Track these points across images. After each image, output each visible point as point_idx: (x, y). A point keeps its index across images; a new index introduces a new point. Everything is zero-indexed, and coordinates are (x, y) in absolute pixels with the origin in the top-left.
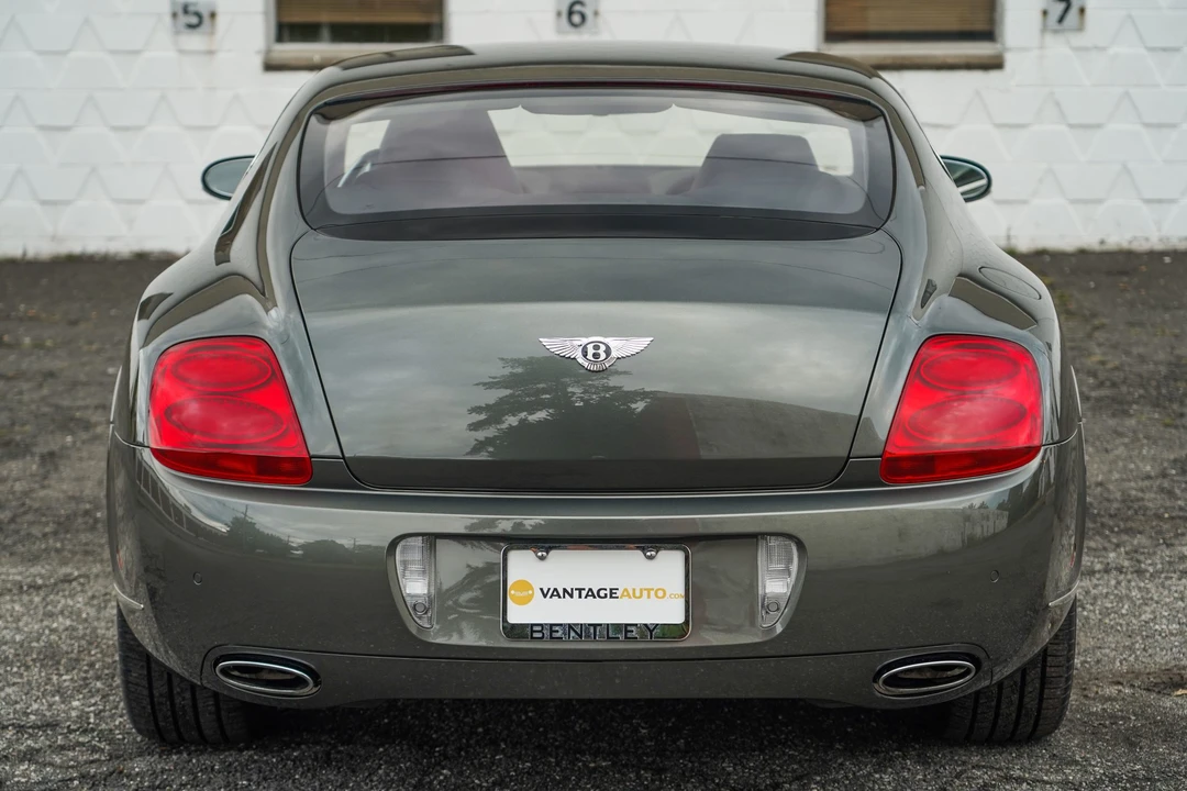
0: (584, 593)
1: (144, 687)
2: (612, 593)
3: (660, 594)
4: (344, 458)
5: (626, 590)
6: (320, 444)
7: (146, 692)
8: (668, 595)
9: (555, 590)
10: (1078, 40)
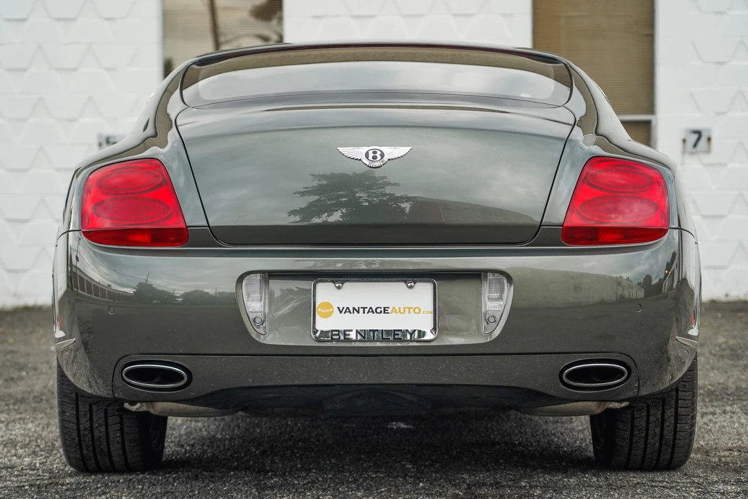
0: (366, 310)
1: (73, 423)
2: (385, 310)
3: (417, 310)
4: (209, 226)
5: (394, 308)
6: (192, 217)
7: (75, 427)
8: (422, 312)
9: (348, 308)
10: (706, 159)
